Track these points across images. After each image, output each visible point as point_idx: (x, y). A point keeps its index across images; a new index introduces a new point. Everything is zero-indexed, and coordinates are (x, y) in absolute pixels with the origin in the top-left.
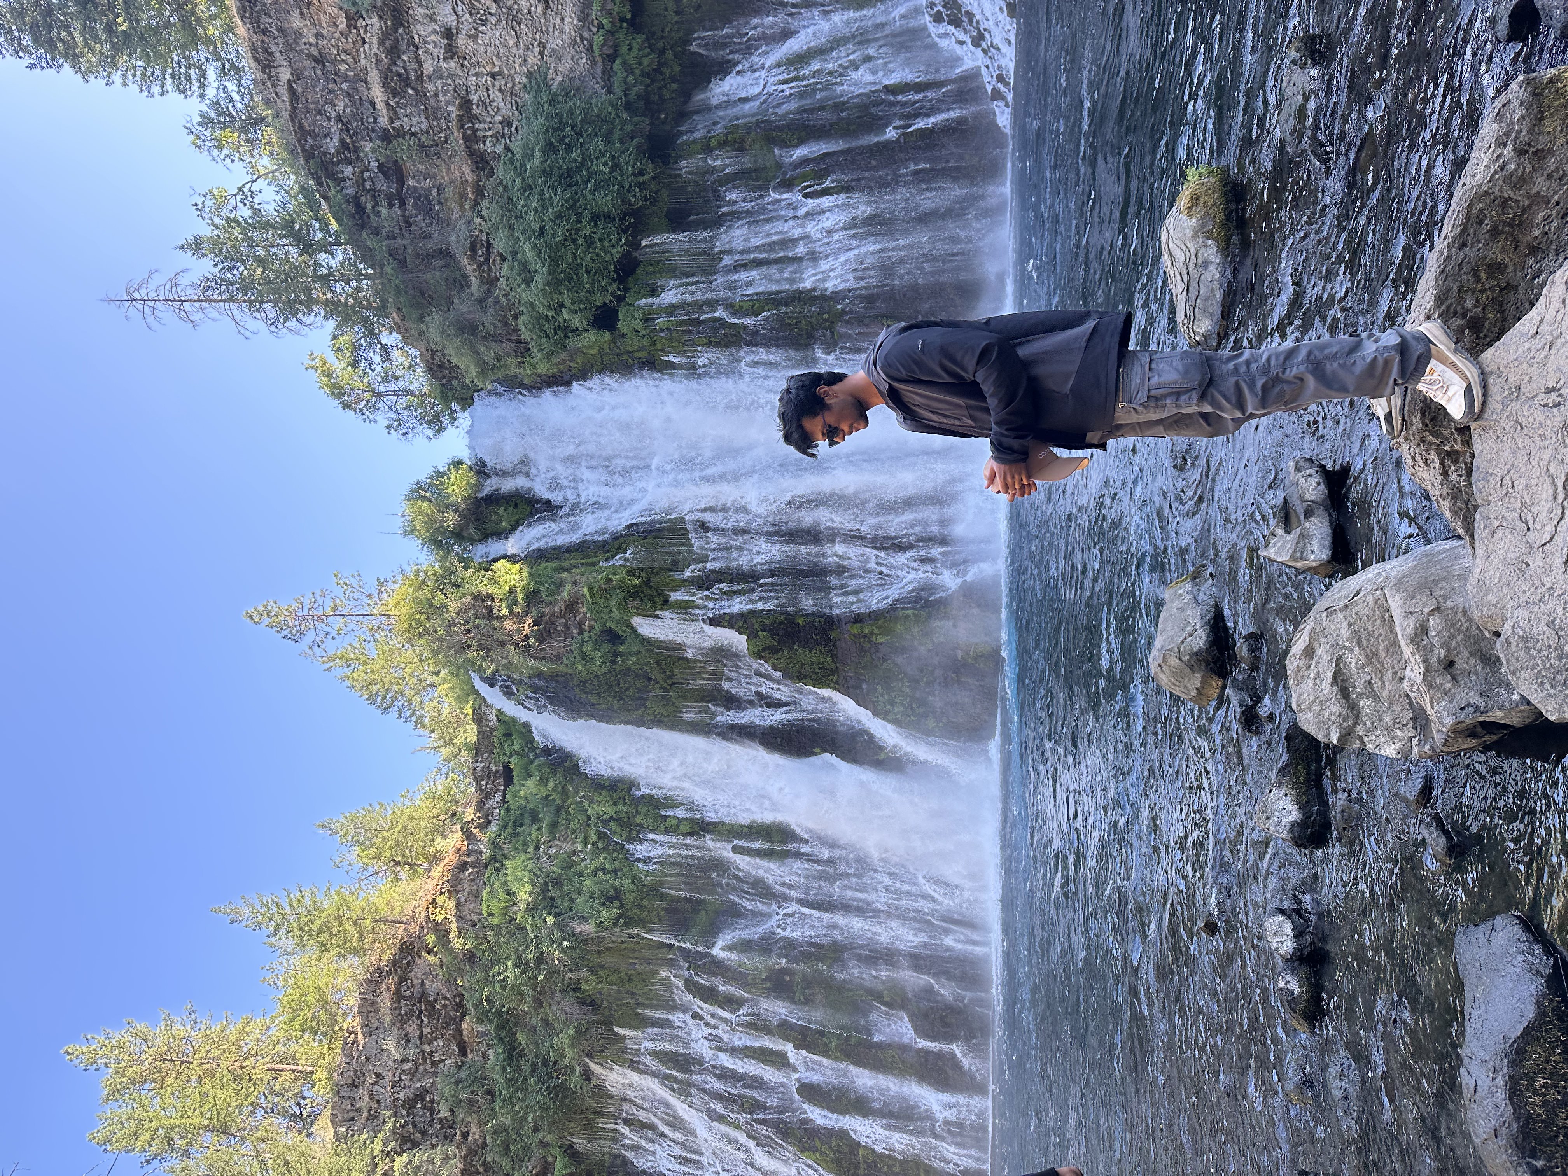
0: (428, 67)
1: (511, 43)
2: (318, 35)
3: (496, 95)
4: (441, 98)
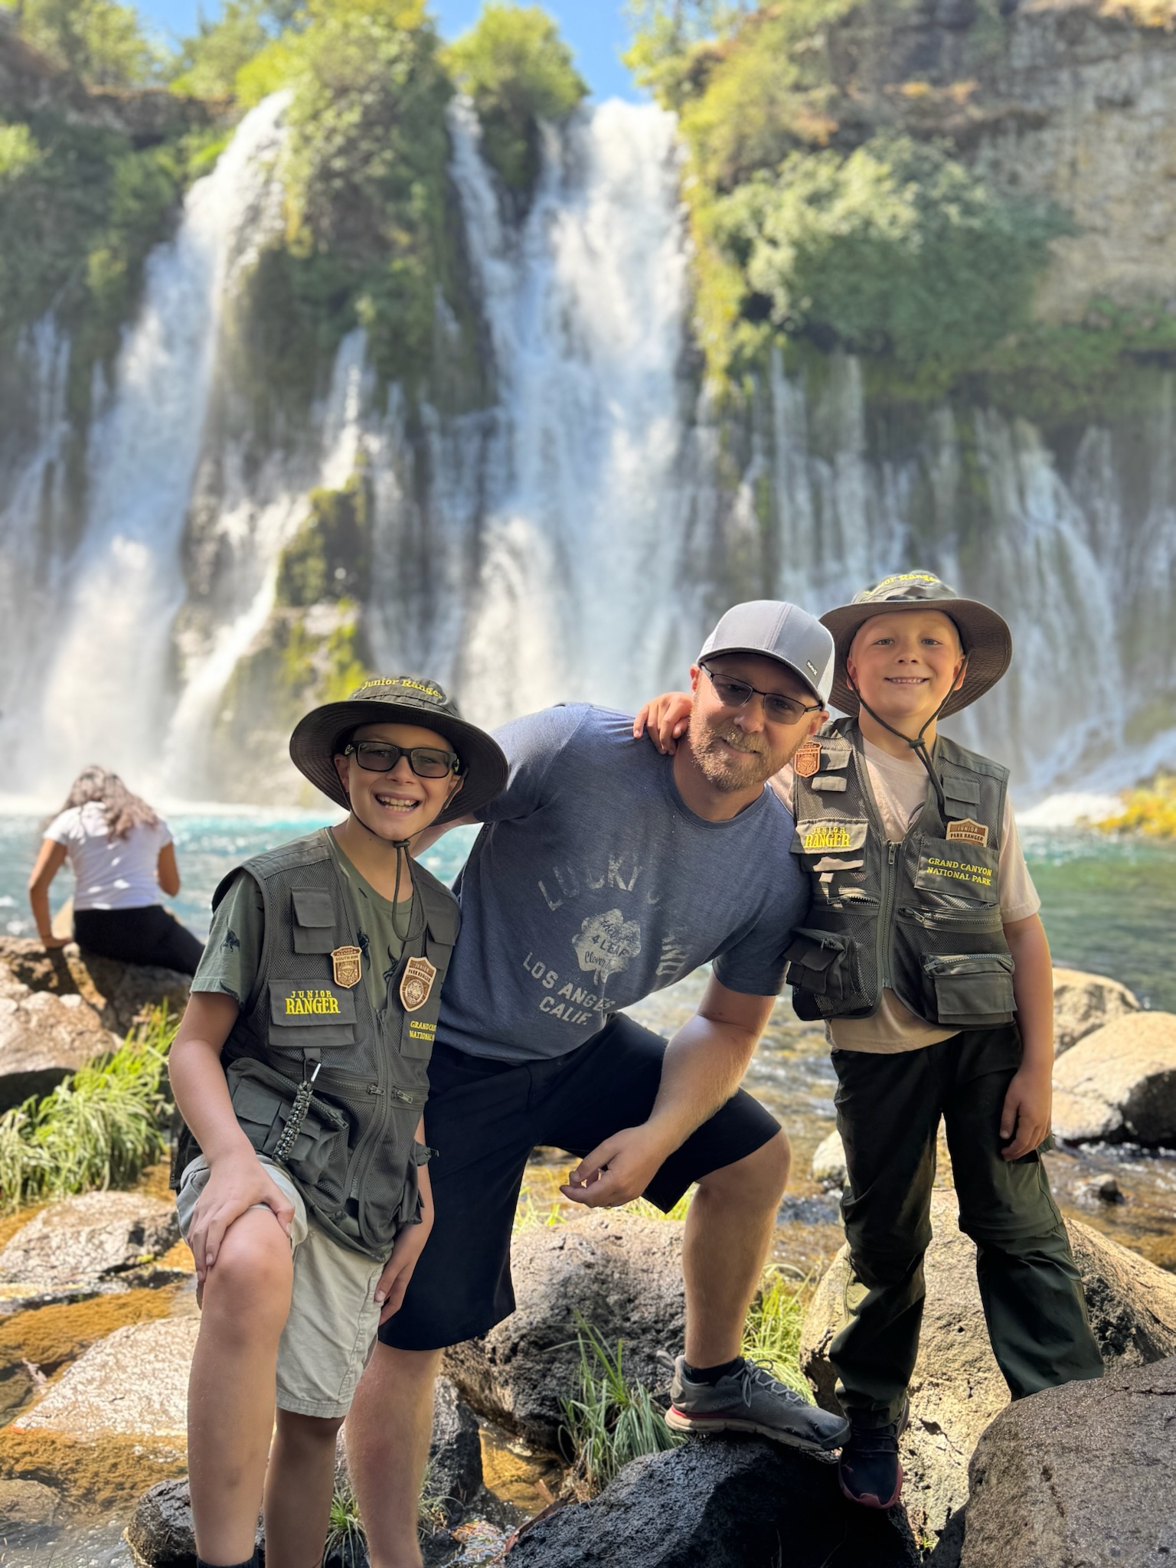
1: (1113, 190)
3: (1047, 166)
4: (1050, 89)
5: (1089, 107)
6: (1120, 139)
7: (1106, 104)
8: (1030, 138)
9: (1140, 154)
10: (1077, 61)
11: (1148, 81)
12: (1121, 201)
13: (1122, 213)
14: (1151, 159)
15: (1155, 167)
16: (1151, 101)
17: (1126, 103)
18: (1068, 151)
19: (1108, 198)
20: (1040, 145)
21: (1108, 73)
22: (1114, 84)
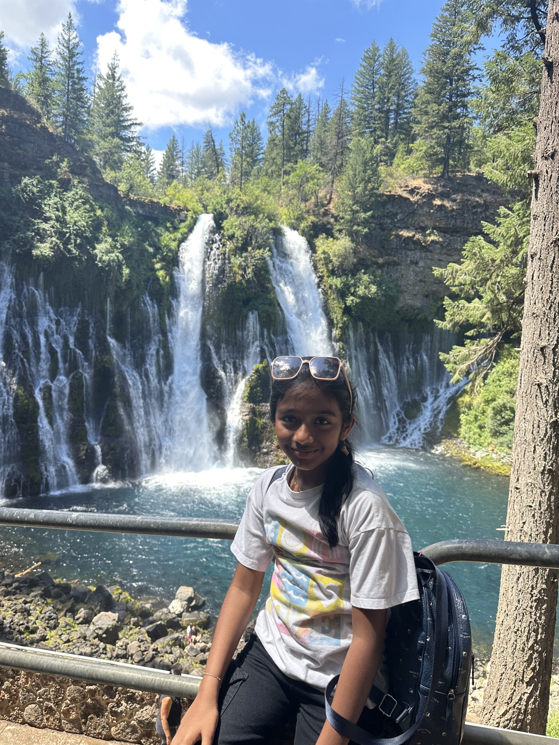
0: (409, 253)
1: (409, 282)
2: (420, 215)
3: (398, 275)
4: (400, 255)
5: (409, 262)
6: (413, 271)
7: (412, 262)
8: (396, 267)
10: (406, 249)
11: (421, 258)
12: (410, 285)
13: (411, 288)
16: (421, 264)
17: (417, 263)
18: (403, 272)
19: (408, 284)
20: (397, 269)
21: (413, 254)
22: (414, 257)
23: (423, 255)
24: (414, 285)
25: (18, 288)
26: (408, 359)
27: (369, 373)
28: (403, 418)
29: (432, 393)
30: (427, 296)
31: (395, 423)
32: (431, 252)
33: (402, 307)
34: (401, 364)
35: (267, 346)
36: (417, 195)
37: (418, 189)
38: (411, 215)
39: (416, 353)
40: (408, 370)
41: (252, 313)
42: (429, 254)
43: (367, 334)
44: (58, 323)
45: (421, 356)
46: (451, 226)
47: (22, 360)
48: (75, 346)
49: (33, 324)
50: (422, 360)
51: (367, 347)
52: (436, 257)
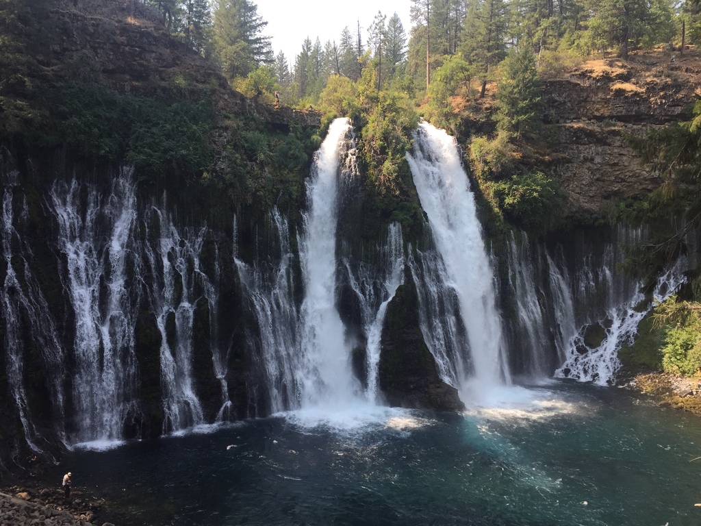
0: (581, 148)
1: (584, 182)
2: (594, 102)
3: (569, 174)
4: (571, 151)
5: (582, 159)
6: (589, 169)
7: (586, 159)
8: (566, 165)
9: (592, 173)
10: (578, 143)
11: (597, 154)
12: (585, 186)
13: (586, 188)
14: (595, 175)
15: (595, 177)
16: (598, 160)
17: (592, 160)
18: (575, 170)
20: (568, 168)
21: (587, 149)
22: (588, 153)
23: (600, 150)
24: (590, 184)
25: (140, 208)
26: (586, 274)
27: (538, 292)
28: (583, 346)
29: (618, 315)
30: (606, 198)
31: (572, 353)
32: (609, 145)
33: (576, 212)
34: (578, 280)
35: (412, 262)
36: (588, 79)
37: (590, 73)
38: (583, 104)
39: (596, 266)
40: (586, 288)
41: (395, 225)
42: (607, 147)
43: (533, 244)
44: (182, 244)
45: (603, 271)
46: (634, 113)
47: (143, 285)
48: (200, 268)
49: (156, 246)
50: (604, 276)
51: (534, 260)
52: (616, 150)
